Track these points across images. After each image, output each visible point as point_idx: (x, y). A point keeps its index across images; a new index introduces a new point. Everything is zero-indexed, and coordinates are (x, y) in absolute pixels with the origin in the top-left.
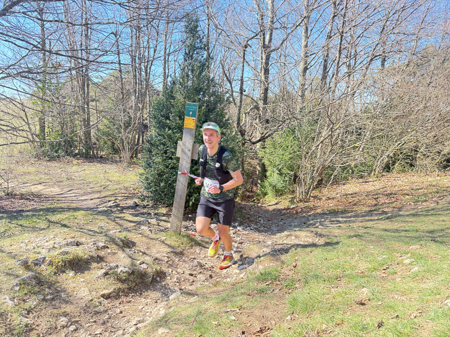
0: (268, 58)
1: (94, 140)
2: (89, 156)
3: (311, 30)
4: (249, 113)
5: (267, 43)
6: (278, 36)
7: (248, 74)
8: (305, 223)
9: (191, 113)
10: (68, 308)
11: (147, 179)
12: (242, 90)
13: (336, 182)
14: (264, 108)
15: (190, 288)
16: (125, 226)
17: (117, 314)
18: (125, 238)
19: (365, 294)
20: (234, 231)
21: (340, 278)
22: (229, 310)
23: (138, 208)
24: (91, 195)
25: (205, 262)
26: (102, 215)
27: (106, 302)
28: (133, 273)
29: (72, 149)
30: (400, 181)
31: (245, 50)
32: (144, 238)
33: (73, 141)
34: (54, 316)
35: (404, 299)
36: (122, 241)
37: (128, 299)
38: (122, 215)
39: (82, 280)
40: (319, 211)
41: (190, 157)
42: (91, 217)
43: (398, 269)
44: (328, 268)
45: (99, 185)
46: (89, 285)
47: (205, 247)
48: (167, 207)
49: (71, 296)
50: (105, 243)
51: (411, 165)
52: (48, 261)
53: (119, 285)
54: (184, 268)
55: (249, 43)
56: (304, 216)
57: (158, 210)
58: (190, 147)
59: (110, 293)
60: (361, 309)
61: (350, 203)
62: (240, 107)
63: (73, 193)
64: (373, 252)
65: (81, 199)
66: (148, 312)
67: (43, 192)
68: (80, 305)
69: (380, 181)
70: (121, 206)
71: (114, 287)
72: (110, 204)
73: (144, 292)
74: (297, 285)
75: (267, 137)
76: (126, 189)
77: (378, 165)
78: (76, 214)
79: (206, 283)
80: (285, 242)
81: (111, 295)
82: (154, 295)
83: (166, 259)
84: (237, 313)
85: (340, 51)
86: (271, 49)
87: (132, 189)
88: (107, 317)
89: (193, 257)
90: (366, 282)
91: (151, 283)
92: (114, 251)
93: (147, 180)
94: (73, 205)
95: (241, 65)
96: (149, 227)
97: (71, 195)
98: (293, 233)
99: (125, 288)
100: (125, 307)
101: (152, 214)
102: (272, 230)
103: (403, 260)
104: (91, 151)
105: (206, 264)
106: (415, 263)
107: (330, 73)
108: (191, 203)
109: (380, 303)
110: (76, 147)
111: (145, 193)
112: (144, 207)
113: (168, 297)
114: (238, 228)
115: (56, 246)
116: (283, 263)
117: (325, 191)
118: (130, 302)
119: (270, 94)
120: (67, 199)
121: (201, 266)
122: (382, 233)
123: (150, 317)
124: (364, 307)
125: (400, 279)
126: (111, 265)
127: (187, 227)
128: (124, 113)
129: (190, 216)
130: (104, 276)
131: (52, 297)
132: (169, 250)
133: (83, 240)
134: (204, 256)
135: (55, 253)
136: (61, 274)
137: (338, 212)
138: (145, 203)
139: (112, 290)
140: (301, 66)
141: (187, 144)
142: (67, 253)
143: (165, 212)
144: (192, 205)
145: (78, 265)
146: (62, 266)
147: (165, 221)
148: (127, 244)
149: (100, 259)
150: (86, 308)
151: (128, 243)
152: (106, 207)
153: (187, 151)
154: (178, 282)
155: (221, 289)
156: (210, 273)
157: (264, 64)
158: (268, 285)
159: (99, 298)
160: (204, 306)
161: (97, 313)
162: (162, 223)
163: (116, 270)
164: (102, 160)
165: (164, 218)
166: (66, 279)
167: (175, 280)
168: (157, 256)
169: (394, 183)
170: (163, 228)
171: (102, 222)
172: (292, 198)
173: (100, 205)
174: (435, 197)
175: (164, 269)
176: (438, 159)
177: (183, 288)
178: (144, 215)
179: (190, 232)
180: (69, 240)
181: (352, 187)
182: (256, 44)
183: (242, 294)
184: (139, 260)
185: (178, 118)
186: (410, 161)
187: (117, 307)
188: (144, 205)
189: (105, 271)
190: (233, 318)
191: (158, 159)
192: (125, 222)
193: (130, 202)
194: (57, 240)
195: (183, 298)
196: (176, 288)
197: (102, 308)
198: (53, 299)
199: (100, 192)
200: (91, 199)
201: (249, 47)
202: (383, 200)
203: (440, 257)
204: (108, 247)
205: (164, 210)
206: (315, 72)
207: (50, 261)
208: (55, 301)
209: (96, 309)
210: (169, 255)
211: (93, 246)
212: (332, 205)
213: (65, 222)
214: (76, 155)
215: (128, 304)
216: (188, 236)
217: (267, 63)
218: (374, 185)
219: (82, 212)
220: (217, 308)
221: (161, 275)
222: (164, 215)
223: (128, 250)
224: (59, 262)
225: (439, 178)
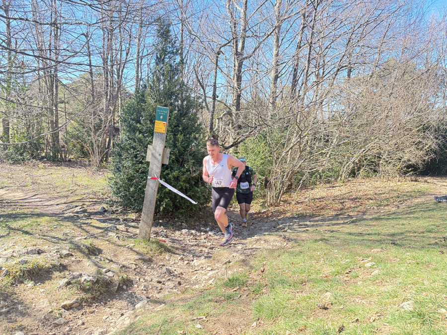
0: (240, 66)
1: (62, 143)
2: (57, 158)
3: (282, 40)
4: (222, 118)
5: (239, 50)
6: (251, 44)
7: (221, 80)
8: (274, 227)
9: (161, 117)
10: (25, 322)
11: (116, 183)
12: (215, 97)
13: (305, 187)
14: (237, 114)
15: (158, 296)
16: (91, 232)
17: (79, 326)
18: (91, 245)
19: (328, 299)
20: (205, 236)
21: (305, 282)
22: (195, 318)
23: (106, 214)
24: (57, 200)
25: (174, 269)
26: (68, 221)
27: (67, 313)
28: (97, 282)
29: (39, 151)
30: (365, 186)
31: (217, 57)
32: (111, 245)
33: (39, 143)
34: (8, 330)
35: (364, 302)
36: (88, 248)
37: (92, 309)
38: (89, 221)
39: (42, 290)
40: (288, 215)
41: (160, 161)
42: (56, 223)
43: (360, 272)
44: (294, 273)
45: (66, 189)
46: (49, 296)
47: (174, 253)
48: (136, 212)
49: (28, 309)
50: (69, 251)
51: (375, 171)
52: (4, 271)
53: (82, 294)
54: (153, 275)
55: (222, 49)
56: (274, 220)
57: (127, 216)
58: (161, 151)
59: (72, 304)
60: (324, 314)
61: (318, 207)
62: (213, 112)
63: (38, 198)
64: (337, 255)
65: (46, 204)
66: (112, 322)
67: (5, 197)
68: (39, 317)
69: (346, 186)
70: (88, 211)
71: (77, 297)
72: (78, 209)
73: (109, 301)
74: (264, 291)
75: (239, 142)
76: (95, 193)
77: (344, 171)
78: (40, 220)
79: (174, 290)
80: (254, 246)
81: (73, 306)
82: (119, 303)
83: (134, 267)
84: (203, 321)
85: (309, 61)
86: (244, 57)
87: (100, 193)
88: (68, 329)
89: (162, 264)
90: (330, 286)
91: (116, 292)
92: (78, 259)
93: (116, 185)
94: (38, 211)
95: (214, 71)
96: (117, 233)
97: (36, 200)
98: (262, 237)
99: (89, 298)
100: (88, 318)
101: (121, 220)
102: (243, 234)
103: (364, 264)
104: (59, 154)
105: (175, 270)
106: (375, 266)
107: (300, 82)
108: (162, 208)
109: (342, 307)
110: (43, 150)
111: (115, 198)
112: (113, 212)
113: (134, 306)
114: (210, 233)
115: (15, 254)
116: (252, 268)
117: (295, 196)
118: (93, 312)
119: (242, 101)
120: (31, 204)
121: (170, 272)
122: (348, 237)
123: (114, 328)
124: (327, 311)
125: (361, 282)
126: (74, 273)
127: (157, 233)
128: (94, 116)
129: (160, 221)
130: (66, 286)
131: (7, 309)
132: (137, 257)
133: (46, 248)
134: (173, 262)
135: (13, 262)
136: (19, 285)
137: (306, 215)
138: (114, 208)
139: (74, 300)
140: (272, 74)
141: (158, 148)
142: (26, 262)
143: (134, 218)
144: (163, 210)
145: (39, 275)
146: (20, 276)
147: (134, 227)
148: (93, 252)
149: (63, 268)
150: (45, 320)
151: (94, 250)
152: (73, 213)
153: (157, 155)
154: (145, 290)
155: (189, 296)
156: (179, 280)
157: (236, 71)
158: (236, 291)
159: (59, 310)
160: (170, 315)
161: (56, 325)
162: (131, 229)
163: (79, 279)
164: (70, 163)
165: (133, 224)
166: (24, 290)
167: (142, 288)
168: (125, 263)
169: (359, 188)
170: (132, 234)
171: (68, 229)
172: (263, 202)
173: (66, 210)
174: (396, 201)
175: (132, 277)
176: (399, 165)
177: (150, 296)
178: (112, 221)
179: (161, 238)
180: (30, 249)
181: (320, 191)
182: (228, 52)
183: (210, 301)
184: (104, 268)
185: (149, 122)
186: (373, 167)
187: (79, 318)
188: (113, 211)
189: (67, 280)
190: (199, 326)
191: (128, 164)
192: (92, 228)
193: (98, 208)
194: (17, 248)
195: (150, 307)
196: (143, 296)
197: (62, 320)
198: (8, 312)
199: (67, 197)
200: (57, 205)
201: (221, 54)
202: (348, 204)
203: (399, 260)
204: (72, 255)
205: (133, 216)
206: (286, 81)
207: (7, 271)
208: (10, 314)
209: (56, 321)
210: (137, 262)
211: (56, 254)
212: (300, 209)
213: (26, 229)
214: (43, 158)
215: (91, 315)
216: (158, 243)
217: (239, 71)
218: (340, 189)
219: (47, 218)
220: (184, 316)
221: (128, 283)
222: (133, 221)
223: (93, 258)
224: (17, 272)
225: (399, 183)
